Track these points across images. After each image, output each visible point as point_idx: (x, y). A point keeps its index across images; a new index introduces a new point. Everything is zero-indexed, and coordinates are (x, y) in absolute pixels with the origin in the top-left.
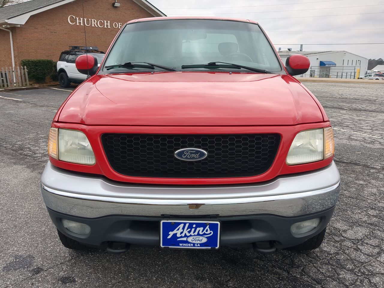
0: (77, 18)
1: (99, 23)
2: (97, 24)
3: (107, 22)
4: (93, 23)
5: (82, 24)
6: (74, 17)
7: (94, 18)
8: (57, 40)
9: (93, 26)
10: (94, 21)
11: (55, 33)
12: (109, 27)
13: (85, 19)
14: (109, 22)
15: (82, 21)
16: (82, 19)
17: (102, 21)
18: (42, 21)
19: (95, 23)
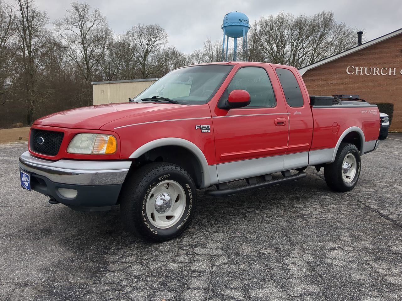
0: (357, 68)
1: (382, 71)
2: (379, 72)
3: (393, 70)
4: (375, 71)
5: (361, 74)
6: (354, 67)
7: (376, 66)
8: (332, 90)
9: (374, 74)
10: (376, 69)
11: (332, 83)
12: (394, 74)
13: (366, 68)
14: (395, 69)
15: (361, 71)
16: (362, 68)
17: (387, 69)
18: (320, 73)
19: (377, 72)
